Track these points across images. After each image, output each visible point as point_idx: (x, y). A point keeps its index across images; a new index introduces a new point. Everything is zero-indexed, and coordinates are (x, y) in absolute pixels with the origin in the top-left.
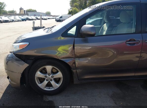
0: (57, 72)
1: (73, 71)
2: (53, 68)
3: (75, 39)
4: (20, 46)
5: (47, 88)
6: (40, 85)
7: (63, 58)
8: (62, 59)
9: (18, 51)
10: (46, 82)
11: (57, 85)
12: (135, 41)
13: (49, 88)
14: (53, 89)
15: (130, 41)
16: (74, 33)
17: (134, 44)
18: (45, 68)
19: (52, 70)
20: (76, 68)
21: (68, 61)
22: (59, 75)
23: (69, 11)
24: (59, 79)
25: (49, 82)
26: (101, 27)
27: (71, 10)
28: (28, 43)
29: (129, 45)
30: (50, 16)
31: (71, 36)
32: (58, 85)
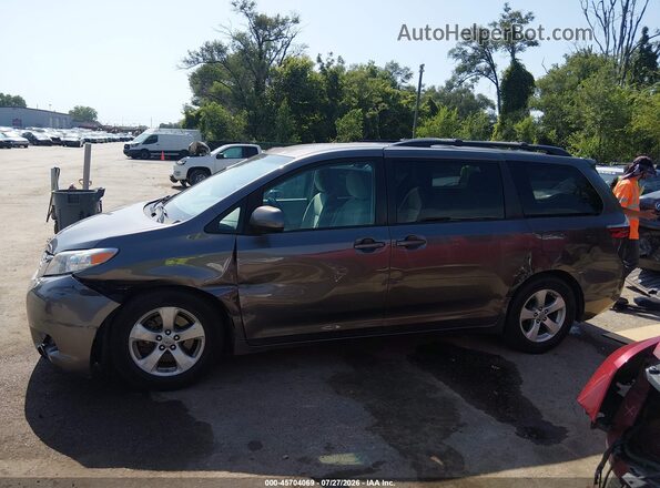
0: (191, 323)
1: (234, 318)
2: (180, 314)
3: (238, 237)
4: (93, 257)
5: (162, 371)
6: (140, 363)
7: (209, 285)
8: (205, 289)
9: (88, 269)
10: (157, 355)
11: (190, 359)
12: (373, 242)
13: (167, 371)
14: (178, 372)
15: (362, 243)
16: (235, 225)
17: (373, 249)
18: (159, 315)
19: (175, 319)
20: (241, 312)
21: (222, 294)
22: (197, 331)
23: (186, 113)
24: (196, 341)
25: (167, 352)
26: (308, 202)
27: (197, 108)
28: (116, 250)
29: (361, 252)
30: (94, 129)
31: (227, 230)
32: (192, 361)
